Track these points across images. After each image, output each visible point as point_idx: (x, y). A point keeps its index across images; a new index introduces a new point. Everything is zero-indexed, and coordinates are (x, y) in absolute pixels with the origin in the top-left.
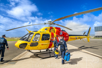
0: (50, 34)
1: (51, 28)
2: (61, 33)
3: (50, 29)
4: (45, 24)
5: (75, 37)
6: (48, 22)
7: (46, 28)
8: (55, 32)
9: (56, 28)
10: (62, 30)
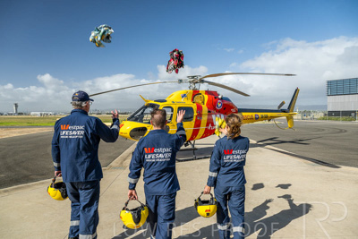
0: (194, 107)
1: (196, 93)
2: (219, 105)
3: (194, 96)
4: (181, 81)
5: (254, 114)
6: (188, 77)
7: (183, 92)
8: (206, 102)
9: (207, 92)
10: (222, 99)
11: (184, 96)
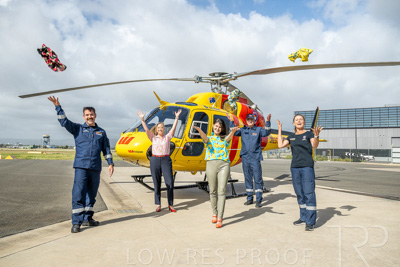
1: (225, 98)
3: (223, 102)
4: (200, 79)
6: (214, 75)
7: (212, 95)
8: (239, 112)
10: (256, 110)
11: (213, 100)
